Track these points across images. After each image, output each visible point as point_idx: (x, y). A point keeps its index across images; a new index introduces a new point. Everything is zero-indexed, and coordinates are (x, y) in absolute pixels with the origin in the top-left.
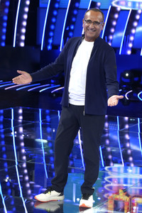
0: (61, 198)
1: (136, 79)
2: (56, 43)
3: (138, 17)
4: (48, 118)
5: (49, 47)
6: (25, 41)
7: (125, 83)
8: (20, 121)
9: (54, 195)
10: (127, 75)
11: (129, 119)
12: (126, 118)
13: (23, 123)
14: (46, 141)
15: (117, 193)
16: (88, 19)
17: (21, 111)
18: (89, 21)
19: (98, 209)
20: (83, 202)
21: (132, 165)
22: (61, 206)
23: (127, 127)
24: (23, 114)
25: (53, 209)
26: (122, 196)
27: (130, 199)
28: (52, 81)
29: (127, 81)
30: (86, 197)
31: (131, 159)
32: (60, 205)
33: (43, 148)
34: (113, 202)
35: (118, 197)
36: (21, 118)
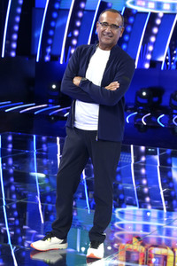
0: (64, 246)
1: (156, 99)
2: (55, 53)
3: (158, 22)
4: (45, 147)
5: (47, 58)
6: (17, 50)
7: (141, 104)
8: (10, 150)
9: (55, 242)
10: (144, 94)
11: (146, 149)
12: (143, 148)
13: (13, 152)
14: (43, 175)
15: (131, 242)
16: (104, 21)
17: (10, 138)
18: (106, 24)
19: (110, 261)
20: (91, 252)
21: (149, 207)
22: (64, 256)
23: (143, 159)
24: (13, 142)
25: (53, 260)
26: (136, 246)
27: (147, 250)
28: (50, 101)
29: (145, 101)
30: (95, 246)
31: (148, 199)
32: (62, 255)
33: (38, 184)
34: (125, 254)
35: (131, 246)
36: (10, 146)
